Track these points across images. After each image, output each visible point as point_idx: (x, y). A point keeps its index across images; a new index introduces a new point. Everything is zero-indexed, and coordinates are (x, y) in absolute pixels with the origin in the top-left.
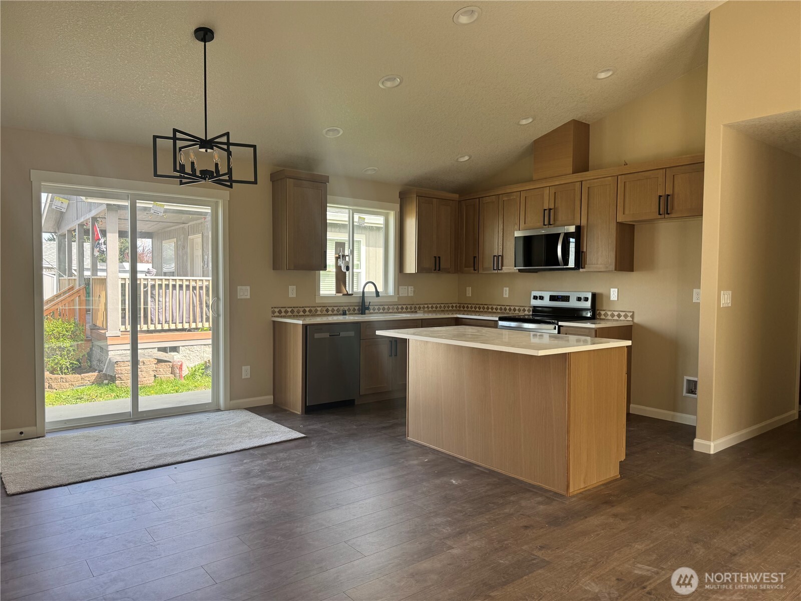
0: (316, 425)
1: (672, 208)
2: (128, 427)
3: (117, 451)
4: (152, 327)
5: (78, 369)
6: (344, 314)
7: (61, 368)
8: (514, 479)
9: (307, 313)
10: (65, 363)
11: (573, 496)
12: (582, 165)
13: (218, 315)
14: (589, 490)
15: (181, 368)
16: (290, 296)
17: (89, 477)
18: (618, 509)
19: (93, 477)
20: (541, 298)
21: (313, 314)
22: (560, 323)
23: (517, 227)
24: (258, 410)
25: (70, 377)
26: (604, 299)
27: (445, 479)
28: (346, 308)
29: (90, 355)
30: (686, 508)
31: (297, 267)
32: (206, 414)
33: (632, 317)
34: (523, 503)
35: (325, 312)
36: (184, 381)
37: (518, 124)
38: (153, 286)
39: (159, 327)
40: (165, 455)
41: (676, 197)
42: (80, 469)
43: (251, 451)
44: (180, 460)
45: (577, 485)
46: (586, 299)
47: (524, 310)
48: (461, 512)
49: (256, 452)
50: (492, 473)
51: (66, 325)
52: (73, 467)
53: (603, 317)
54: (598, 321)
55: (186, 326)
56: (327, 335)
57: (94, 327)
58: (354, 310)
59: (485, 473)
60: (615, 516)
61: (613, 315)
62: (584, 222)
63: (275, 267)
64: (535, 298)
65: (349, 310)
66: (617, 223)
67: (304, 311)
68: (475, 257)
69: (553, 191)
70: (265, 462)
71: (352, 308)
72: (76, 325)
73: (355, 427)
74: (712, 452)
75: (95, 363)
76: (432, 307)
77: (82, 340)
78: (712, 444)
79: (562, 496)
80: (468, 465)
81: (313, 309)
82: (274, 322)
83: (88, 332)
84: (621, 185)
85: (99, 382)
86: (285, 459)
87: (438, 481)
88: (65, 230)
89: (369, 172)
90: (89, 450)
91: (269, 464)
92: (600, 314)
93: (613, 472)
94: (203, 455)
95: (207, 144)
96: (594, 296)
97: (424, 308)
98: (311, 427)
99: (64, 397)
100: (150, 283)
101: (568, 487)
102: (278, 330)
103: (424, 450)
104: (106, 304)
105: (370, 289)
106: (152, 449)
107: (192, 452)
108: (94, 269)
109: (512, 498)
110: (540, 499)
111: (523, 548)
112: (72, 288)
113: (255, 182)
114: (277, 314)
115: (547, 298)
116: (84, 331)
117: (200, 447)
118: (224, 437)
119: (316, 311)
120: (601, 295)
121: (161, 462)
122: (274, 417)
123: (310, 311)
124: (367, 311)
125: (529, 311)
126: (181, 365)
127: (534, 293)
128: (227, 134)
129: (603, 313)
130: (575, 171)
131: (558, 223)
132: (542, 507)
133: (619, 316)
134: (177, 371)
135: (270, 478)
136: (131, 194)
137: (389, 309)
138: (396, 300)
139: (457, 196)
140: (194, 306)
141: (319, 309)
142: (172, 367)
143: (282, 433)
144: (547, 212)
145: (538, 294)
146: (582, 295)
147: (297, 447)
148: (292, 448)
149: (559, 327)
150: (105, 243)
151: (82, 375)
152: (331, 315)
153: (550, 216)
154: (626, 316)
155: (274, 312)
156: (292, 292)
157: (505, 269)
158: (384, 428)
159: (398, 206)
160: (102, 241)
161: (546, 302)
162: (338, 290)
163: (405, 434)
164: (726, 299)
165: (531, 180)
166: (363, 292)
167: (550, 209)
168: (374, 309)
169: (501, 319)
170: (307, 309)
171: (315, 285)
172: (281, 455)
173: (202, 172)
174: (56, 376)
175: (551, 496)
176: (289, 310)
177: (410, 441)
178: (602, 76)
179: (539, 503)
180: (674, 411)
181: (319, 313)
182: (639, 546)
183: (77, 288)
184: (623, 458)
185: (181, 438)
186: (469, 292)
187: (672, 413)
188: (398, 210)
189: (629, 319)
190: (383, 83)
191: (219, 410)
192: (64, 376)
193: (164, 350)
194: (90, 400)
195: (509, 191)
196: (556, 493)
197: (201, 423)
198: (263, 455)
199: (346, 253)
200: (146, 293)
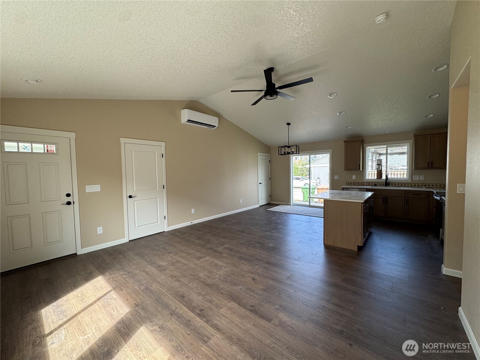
71: (383, 184)
81: (362, 183)
95: (289, 147)
124: (388, 185)
155: (347, 183)
156: (354, 177)
170: (360, 183)
171: (363, 175)
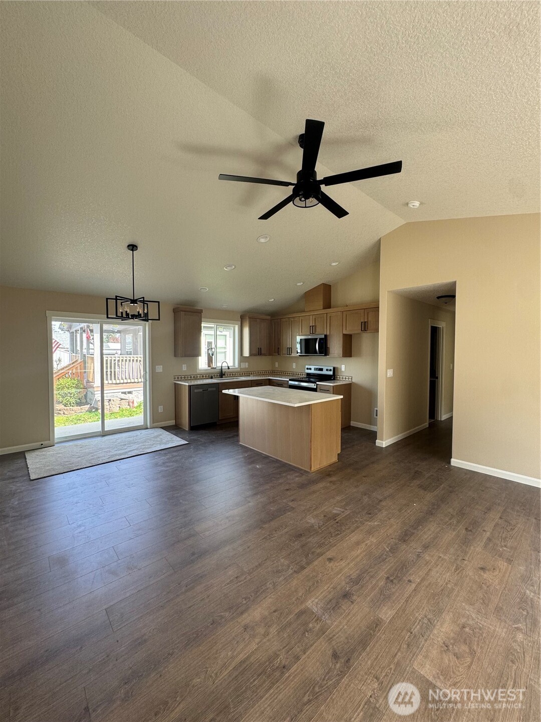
0: (194, 437)
1: (367, 328)
2: (99, 439)
3: (91, 453)
4: (118, 382)
5: (79, 404)
6: (212, 378)
7: (70, 403)
8: (286, 464)
9: (192, 378)
10: (73, 400)
11: (313, 472)
12: (328, 305)
13: (146, 380)
14: (322, 469)
15: (133, 403)
16: (184, 369)
17: (75, 469)
18: (334, 479)
19: (77, 468)
20: (310, 369)
21: (196, 378)
22: (317, 383)
23: (298, 334)
24: (166, 428)
25: (75, 408)
26: (339, 370)
27: (254, 465)
28: (213, 375)
29: (86, 396)
30: (364, 477)
31: (186, 356)
32: (140, 431)
33: (351, 379)
34: (289, 477)
35: (202, 377)
36: (134, 409)
37: (296, 285)
38: (119, 361)
39: (122, 381)
40: (116, 455)
41: (369, 322)
42: (70, 464)
43: (160, 452)
44: (123, 457)
45: (315, 467)
46: (330, 370)
47: (303, 375)
48: (258, 482)
49: (163, 452)
50: (277, 461)
51: (72, 381)
52: (67, 463)
53: (338, 379)
54: (336, 381)
55: (136, 380)
56: (201, 390)
57: (88, 382)
58: (217, 375)
59: (274, 461)
60: (331, 482)
61: (343, 378)
62: (328, 333)
63: (175, 356)
64: (307, 369)
65: (214, 376)
66: (343, 334)
67: (191, 377)
68: (278, 348)
69: (314, 317)
70: (166, 458)
71: (216, 375)
72: (78, 381)
73: (214, 437)
74: (384, 446)
75: (88, 400)
76: (258, 373)
77: (81, 389)
78: (384, 442)
79: (308, 472)
80: (267, 457)
81: (195, 376)
82: (175, 383)
83: (85, 384)
84: (344, 316)
85: (90, 411)
86: (176, 456)
87: (250, 467)
88: (73, 330)
89: (224, 307)
90: (77, 453)
91: (167, 459)
92: (337, 378)
93: (335, 459)
94: (135, 455)
95: (134, 301)
96: (334, 368)
97: (254, 373)
98: (192, 438)
99: (71, 419)
100: (117, 359)
101: (311, 468)
102: (177, 388)
103: (246, 449)
104: (94, 369)
105: (225, 365)
106: (110, 451)
107: (129, 453)
108: (88, 348)
109: (284, 475)
110: (297, 474)
111: (284, 501)
112: (76, 361)
113: (159, 320)
114: (176, 379)
115: (313, 369)
116: (83, 384)
117: (134, 450)
118: (147, 444)
119: (197, 377)
120: (337, 368)
121: (113, 459)
122: (174, 432)
123: (194, 377)
124: (224, 376)
125: (305, 375)
126: (133, 401)
127: (307, 367)
128: (143, 298)
129: (338, 377)
130: (324, 308)
131: (317, 333)
132: (297, 479)
133: (346, 378)
134: (131, 404)
135: (167, 466)
136: (101, 321)
137: (235, 374)
138: (239, 370)
139: (270, 317)
140: (140, 370)
141: (199, 376)
142: (129, 402)
143: (177, 441)
144: (311, 327)
145: (309, 367)
146: (329, 368)
147: (183, 449)
148: (181, 450)
149: (317, 384)
150: (93, 339)
151: (81, 407)
152: (205, 379)
153: (313, 329)
154: (349, 379)
155: (175, 378)
156: (184, 367)
157: (293, 355)
158: (229, 438)
159: (240, 322)
160: (91, 338)
161: (312, 371)
162: (209, 366)
163: (238, 441)
164: (390, 373)
165: (303, 311)
166: (222, 367)
167: (313, 326)
168: (228, 375)
169: (290, 380)
170: (193, 376)
171: (196, 364)
172: (175, 454)
173: (131, 315)
174: (68, 408)
175: (302, 472)
176: (183, 377)
177: (240, 445)
178: (334, 264)
179: (297, 477)
180: (370, 424)
181: (199, 378)
182: (339, 498)
183: (80, 361)
184: (339, 452)
185: (125, 445)
186: (277, 364)
187: (369, 426)
188: (240, 325)
189: (350, 380)
190: (226, 268)
191: (147, 428)
192: (71, 408)
193: (125, 393)
194: (85, 421)
195: (293, 316)
196: (305, 471)
197: (137, 436)
198: (165, 454)
199: (213, 347)
200: (115, 364)
